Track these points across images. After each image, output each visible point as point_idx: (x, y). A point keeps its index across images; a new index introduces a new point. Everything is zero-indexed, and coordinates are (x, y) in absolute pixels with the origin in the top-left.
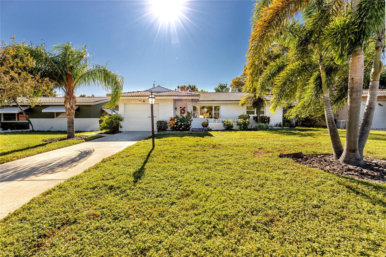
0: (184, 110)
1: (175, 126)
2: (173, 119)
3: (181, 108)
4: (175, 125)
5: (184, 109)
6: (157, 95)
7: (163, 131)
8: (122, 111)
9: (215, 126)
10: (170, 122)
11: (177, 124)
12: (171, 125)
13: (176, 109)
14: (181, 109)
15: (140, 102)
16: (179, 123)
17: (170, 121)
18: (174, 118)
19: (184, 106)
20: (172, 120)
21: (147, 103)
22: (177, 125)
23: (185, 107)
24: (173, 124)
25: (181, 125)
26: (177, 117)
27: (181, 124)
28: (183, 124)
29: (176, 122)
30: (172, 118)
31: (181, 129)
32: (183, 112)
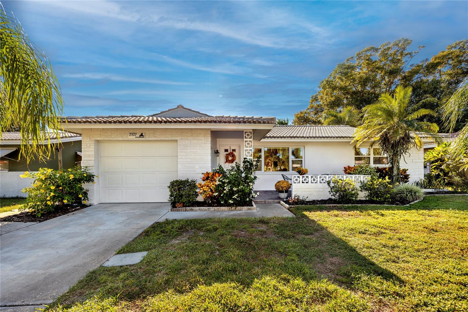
0: (233, 156)
1: (216, 194)
2: (210, 176)
3: (226, 150)
4: (216, 191)
5: (232, 153)
6: (170, 120)
7: (186, 206)
8: (90, 159)
9: (308, 190)
10: (203, 183)
11: (219, 188)
12: (205, 191)
13: (217, 152)
14: (227, 153)
15: (133, 138)
16: (227, 188)
17: (204, 180)
18: (213, 174)
19: (233, 148)
20: (207, 178)
21: (150, 139)
22: (220, 192)
23: (234, 150)
24: (211, 190)
25: (231, 193)
26: (221, 171)
27: (231, 189)
28: (235, 189)
29: (217, 183)
30: (208, 173)
31: (231, 202)
32: (230, 158)
